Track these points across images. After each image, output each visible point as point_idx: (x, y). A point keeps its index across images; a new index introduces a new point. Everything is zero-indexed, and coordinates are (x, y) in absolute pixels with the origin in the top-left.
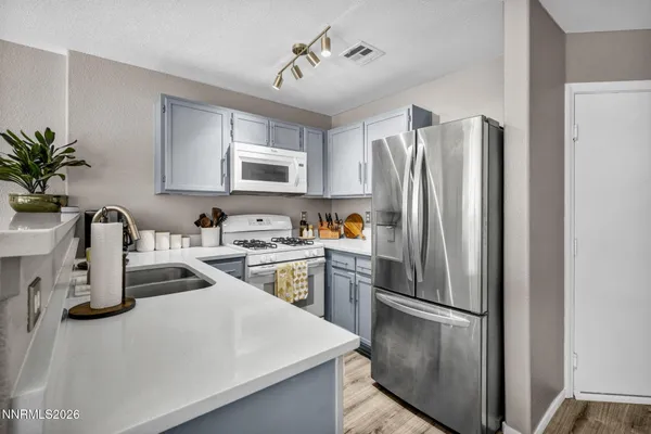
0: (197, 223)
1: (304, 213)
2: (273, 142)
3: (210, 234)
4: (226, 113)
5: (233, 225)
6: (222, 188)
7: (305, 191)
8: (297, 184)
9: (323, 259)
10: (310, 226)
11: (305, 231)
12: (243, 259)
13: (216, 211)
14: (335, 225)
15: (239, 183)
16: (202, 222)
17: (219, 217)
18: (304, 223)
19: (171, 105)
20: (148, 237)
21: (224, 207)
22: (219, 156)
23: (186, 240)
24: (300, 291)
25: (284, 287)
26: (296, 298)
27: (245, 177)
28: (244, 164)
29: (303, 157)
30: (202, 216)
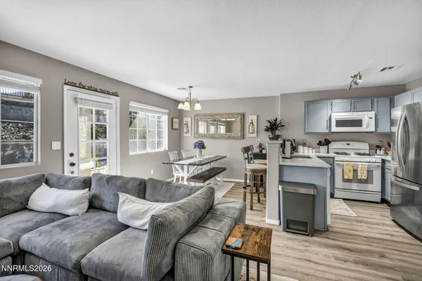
0: (318, 144)
1: (381, 141)
2: (354, 109)
3: (323, 148)
4: (329, 102)
5: (333, 146)
6: (327, 131)
7: (373, 130)
8: (367, 127)
9: (380, 164)
11: (378, 151)
12: (334, 158)
13: (325, 140)
15: (334, 129)
16: (320, 144)
17: (327, 142)
18: (379, 147)
19: (308, 104)
20: (301, 148)
21: (329, 138)
22: (326, 118)
23: (314, 150)
24: (362, 175)
25: (348, 172)
26: (359, 178)
27: (337, 126)
28: (337, 121)
29: (372, 114)
30: (320, 142)
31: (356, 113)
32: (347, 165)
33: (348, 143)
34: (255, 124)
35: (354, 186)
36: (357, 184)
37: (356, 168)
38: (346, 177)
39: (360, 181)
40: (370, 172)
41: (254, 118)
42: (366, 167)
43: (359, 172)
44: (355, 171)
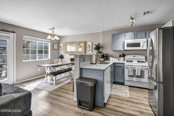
3: (122, 59)
4: (123, 34)
5: (127, 57)
6: (123, 50)
7: (146, 49)
8: (143, 47)
12: (124, 64)
13: (123, 54)
15: (126, 48)
16: (120, 56)
17: (124, 56)
19: (113, 36)
20: (111, 58)
22: (122, 43)
24: (138, 73)
25: (130, 71)
26: (137, 75)
27: (127, 47)
28: (127, 44)
29: (145, 40)
30: (120, 55)
31: (137, 40)
32: (130, 67)
33: (134, 55)
34: (91, 47)
35: (135, 79)
36: (136, 78)
37: (135, 69)
38: (130, 74)
39: (137, 77)
40: (142, 72)
41: (90, 43)
42: (140, 69)
43: (136, 71)
44: (134, 71)
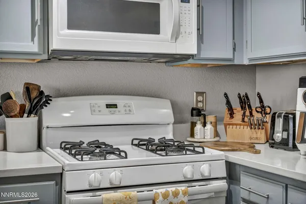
1: (199, 94)
7: (194, 51)
9: (223, 184)
10: (210, 119)
11: (199, 127)
12: (57, 177)
14: (257, 116)
18: (197, 112)
33: (111, 99)
